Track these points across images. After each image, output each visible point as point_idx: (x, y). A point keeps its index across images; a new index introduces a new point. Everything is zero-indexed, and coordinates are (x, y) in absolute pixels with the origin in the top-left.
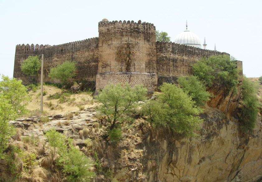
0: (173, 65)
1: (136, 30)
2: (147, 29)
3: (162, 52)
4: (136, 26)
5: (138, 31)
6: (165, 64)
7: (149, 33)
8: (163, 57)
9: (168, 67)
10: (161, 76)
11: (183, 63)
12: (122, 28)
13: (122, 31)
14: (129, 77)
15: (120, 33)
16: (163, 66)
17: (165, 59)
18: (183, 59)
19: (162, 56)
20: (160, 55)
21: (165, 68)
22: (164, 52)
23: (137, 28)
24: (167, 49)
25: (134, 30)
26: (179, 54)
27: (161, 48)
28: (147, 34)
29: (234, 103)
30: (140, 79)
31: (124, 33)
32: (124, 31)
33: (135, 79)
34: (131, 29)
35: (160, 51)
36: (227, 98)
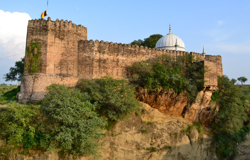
0: (100, 66)
1: (45, 27)
2: (60, 27)
3: (85, 52)
4: (45, 24)
5: (46, 29)
6: (88, 65)
7: (64, 31)
8: (86, 57)
9: (91, 68)
10: (82, 77)
11: (117, 64)
12: (33, 27)
13: (32, 30)
14: (33, 78)
15: (31, 32)
16: (85, 66)
17: (88, 59)
18: (118, 59)
19: (85, 55)
20: (83, 55)
21: (88, 69)
22: (87, 52)
23: (46, 25)
24: (90, 49)
25: (43, 28)
26: (110, 54)
27: (85, 47)
28: (60, 32)
29: (208, 112)
30: (44, 81)
31: (34, 32)
32: (34, 30)
33: (39, 81)
34: (40, 27)
35: (83, 50)
36: (195, 106)
